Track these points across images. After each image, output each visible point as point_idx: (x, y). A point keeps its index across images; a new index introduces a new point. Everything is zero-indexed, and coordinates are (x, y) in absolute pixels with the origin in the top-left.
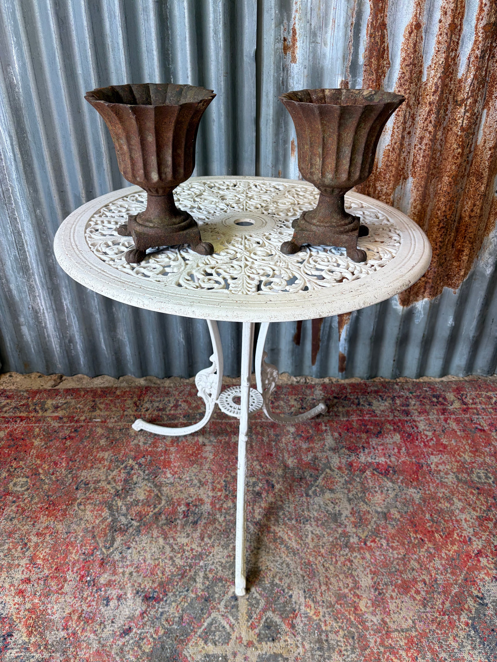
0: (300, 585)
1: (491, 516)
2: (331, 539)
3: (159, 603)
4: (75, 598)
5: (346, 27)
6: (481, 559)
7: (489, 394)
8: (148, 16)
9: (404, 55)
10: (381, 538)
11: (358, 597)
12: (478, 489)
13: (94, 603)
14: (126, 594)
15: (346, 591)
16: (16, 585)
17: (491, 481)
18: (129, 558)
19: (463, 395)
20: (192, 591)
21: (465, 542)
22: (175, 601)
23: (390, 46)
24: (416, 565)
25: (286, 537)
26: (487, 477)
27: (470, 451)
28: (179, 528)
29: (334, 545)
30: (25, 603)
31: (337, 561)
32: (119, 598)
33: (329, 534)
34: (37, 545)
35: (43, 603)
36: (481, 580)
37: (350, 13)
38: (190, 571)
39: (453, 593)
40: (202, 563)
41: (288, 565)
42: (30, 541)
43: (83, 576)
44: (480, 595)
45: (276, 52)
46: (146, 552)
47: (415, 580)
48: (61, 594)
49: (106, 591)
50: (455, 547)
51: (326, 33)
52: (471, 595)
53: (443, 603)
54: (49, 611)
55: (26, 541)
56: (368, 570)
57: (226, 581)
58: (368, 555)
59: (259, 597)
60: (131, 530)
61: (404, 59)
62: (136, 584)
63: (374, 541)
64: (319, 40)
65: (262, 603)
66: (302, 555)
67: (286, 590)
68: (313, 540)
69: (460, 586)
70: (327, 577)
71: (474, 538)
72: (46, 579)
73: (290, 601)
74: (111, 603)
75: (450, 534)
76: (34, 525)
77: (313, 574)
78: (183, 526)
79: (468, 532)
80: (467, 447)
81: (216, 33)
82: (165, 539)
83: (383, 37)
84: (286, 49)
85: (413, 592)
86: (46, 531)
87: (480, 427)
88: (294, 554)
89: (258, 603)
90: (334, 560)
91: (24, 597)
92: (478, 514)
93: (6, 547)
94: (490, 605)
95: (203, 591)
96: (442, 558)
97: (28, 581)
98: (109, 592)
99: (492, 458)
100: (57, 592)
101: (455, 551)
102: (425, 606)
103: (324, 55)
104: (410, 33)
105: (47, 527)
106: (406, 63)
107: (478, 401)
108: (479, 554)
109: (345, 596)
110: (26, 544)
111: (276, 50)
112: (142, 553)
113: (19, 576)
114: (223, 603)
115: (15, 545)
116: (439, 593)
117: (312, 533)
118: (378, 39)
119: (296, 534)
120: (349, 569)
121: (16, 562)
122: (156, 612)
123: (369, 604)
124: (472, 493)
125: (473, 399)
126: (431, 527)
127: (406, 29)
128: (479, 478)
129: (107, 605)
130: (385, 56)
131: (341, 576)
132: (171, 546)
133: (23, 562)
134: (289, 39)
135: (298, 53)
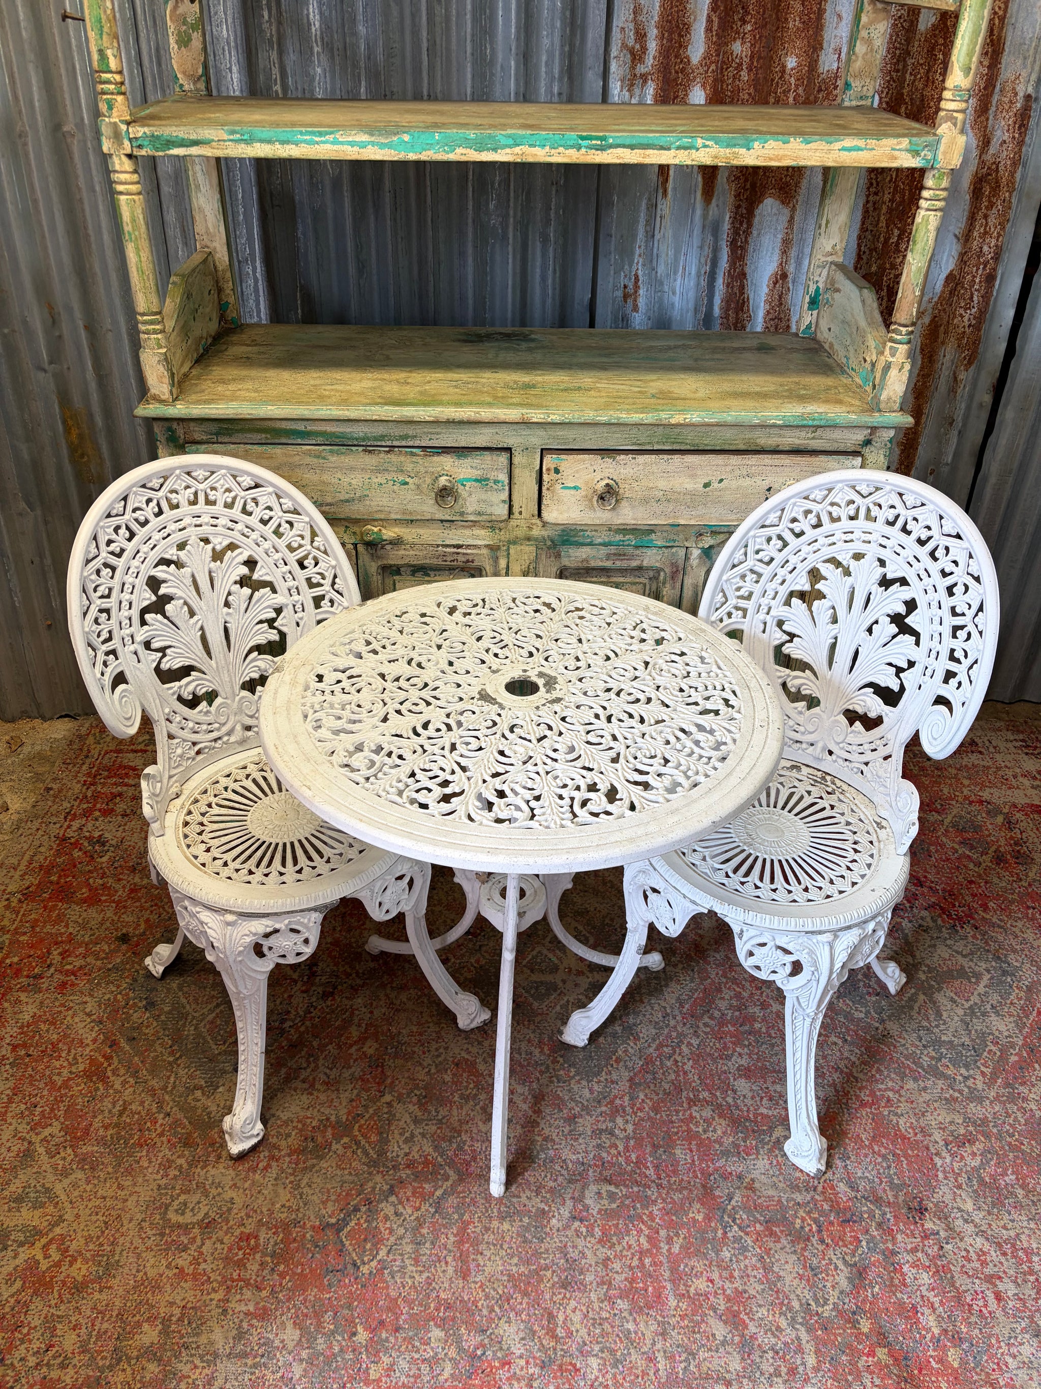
5: (698, 275)
8: (465, 262)
9: (768, 307)
23: (751, 297)
37: (703, 260)
45: (614, 300)
51: (675, 280)
61: (768, 313)
64: (666, 288)
81: (543, 279)
83: (742, 288)
84: (626, 297)
103: (673, 304)
104: (775, 283)
106: (771, 316)
118: (736, 290)
127: (770, 279)
130: (745, 308)
134: (631, 286)
135: (642, 302)
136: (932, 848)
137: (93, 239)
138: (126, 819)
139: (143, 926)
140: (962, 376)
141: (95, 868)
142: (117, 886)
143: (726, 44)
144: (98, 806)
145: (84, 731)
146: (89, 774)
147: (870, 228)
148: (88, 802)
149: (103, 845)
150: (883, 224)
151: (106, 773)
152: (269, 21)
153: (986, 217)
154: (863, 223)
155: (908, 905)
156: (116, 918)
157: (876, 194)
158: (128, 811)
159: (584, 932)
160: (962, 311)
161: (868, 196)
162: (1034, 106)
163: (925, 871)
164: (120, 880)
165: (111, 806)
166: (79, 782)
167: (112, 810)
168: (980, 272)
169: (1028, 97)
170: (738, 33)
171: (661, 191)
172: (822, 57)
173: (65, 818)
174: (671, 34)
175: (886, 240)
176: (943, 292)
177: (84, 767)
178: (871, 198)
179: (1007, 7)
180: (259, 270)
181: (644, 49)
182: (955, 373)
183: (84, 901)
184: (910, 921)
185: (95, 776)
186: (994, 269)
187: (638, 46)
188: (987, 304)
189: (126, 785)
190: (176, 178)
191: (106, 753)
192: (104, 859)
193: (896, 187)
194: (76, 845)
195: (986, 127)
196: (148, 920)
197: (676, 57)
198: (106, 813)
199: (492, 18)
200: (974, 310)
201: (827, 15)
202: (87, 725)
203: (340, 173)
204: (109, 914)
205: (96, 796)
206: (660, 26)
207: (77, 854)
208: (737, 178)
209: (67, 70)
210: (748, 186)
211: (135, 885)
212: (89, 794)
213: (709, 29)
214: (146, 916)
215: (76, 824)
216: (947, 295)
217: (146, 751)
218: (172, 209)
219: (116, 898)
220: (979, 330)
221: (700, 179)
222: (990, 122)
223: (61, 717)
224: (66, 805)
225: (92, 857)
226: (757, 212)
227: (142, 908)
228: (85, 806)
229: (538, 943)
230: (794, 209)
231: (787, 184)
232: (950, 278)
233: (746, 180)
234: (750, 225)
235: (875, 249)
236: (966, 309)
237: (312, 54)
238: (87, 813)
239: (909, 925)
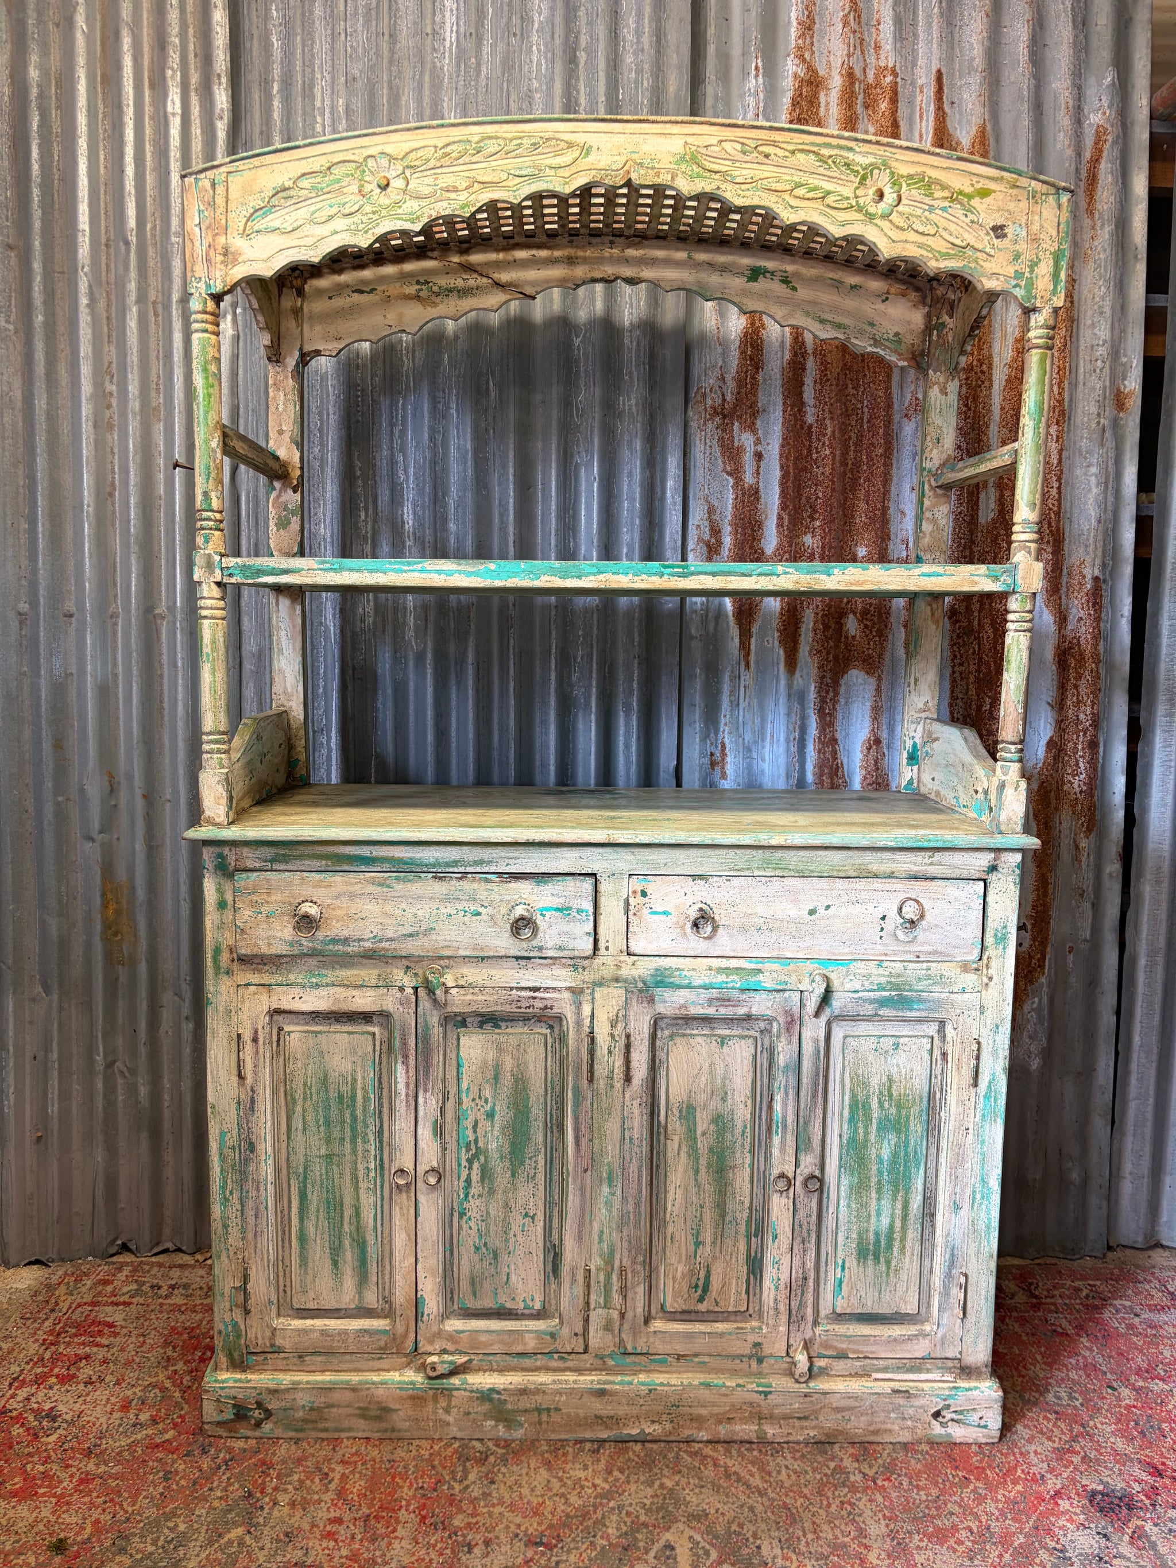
0: (773, 1534)
1: (1078, 1448)
2: (818, 1477)
3: (551, 1550)
4: (417, 1543)
5: (787, 741)
6: (1060, 1502)
7: (1077, 1284)
8: (547, 729)
9: (864, 772)
10: (899, 1475)
11: (866, 1547)
12: (1056, 1413)
13: (448, 1551)
14: (497, 1537)
15: (846, 1540)
16: (321, 1525)
17: (1077, 1403)
18: (495, 1494)
19: (1031, 1284)
20: (602, 1537)
21: (1034, 1480)
22: (577, 1548)
23: (845, 762)
24: (956, 1509)
25: (743, 1474)
26: (1071, 1398)
27: (1045, 1363)
28: (570, 1457)
29: (822, 1484)
30: (339, 1549)
31: (829, 1505)
32: (487, 1543)
33: (814, 1470)
34: (344, 1477)
35: (368, 1550)
36: (1060, 1528)
37: (791, 727)
38: (595, 1512)
39: (1016, 1544)
40: (612, 1504)
41: (751, 1509)
42: (333, 1470)
43: (424, 1518)
44: (1059, 1547)
45: (701, 767)
46: (520, 1486)
47: (955, 1528)
48: (396, 1538)
49: (464, 1536)
50: (1019, 1488)
51: (763, 747)
52: (1045, 1547)
53: (1000, 1556)
54: (379, 1560)
55: (326, 1470)
56: (880, 1515)
57: (654, 1526)
58: (879, 1498)
59: (708, 1547)
60: (492, 1459)
61: (865, 778)
62: (513, 1527)
63: (888, 1479)
64: (755, 755)
65: (714, 1555)
66: (772, 1495)
67: (751, 1540)
68: (789, 1476)
69: (1027, 1536)
70: (814, 1523)
71: (1049, 1476)
72: (367, 1518)
73: (759, 1553)
74: (476, 1550)
75: (1011, 1470)
76: (334, 1449)
77: (793, 1519)
78: (575, 1456)
79: (1039, 1467)
80: (1039, 1357)
81: (627, 746)
82: (549, 1470)
83: (834, 753)
84: (713, 764)
85: (952, 1542)
86: (356, 1458)
87: (1060, 1330)
88: (761, 1495)
89: (707, 1553)
90: (825, 1503)
91: (336, 1541)
92: (1056, 1445)
93: (296, 1477)
94: (1074, 1559)
95: (619, 1537)
96: (997, 1501)
97: (339, 1521)
98: (470, 1537)
99: (1081, 1372)
100: (388, 1536)
101: (1018, 1492)
102: (971, 1559)
103: (763, 771)
104: (869, 749)
105: (356, 1453)
107: (1056, 1293)
108: (1058, 1494)
109: (845, 1546)
110: (327, 1474)
111: (701, 766)
112: (515, 1488)
113: (322, 1514)
114: (652, 1554)
115: (310, 1476)
116: (994, 1544)
117: (787, 1467)
118: (828, 756)
119: (762, 1469)
120: (850, 1513)
121: (316, 1497)
122: (549, 1559)
123: (883, 1555)
124: (1045, 1418)
125: (1048, 1291)
126: (981, 1461)
127: (863, 745)
128: (1059, 1398)
129: (470, 1552)
130: (840, 773)
131: (837, 1522)
132: (561, 1479)
133: (328, 1497)
134: (718, 754)
135: (730, 769)
136: (1164, 1425)
137: (166, 712)
138: (90, 1387)
139: (88, 1530)
140: (1083, 843)
141: (38, 1451)
142: (63, 1475)
143: (798, 537)
144: (56, 1371)
145: (55, 1279)
146: (51, 1332)
147: (960, 696)
148: (44, 1366)
149: (54, 1420)
150: (972, 692)
151: (74, 1331)
152: (365, 521)
153: (1076, 687)
154: (952, 692)
155: (1147, 1502)
156: (53, 1519)
157: (961, 664)
158: (94, 1378)
159: (703, 1544)
160: (1070, 778)
161: (953, 667)
162: (1104, 587)
163: (1162, 1455)
164: (67, 1466)
165: (73, 1370)
166: (37, 1340)
167: (74, 1376)
168: (1081, 739)
169: (1096, 579)
170: (808, 527)
171: (743, 664)
172: (891, 547)
173: (11, 1385)
174: (744, 529)
175: (979, 708)
176: (1046, 757)
177: (47, 1324)
178: (957, 669)
179: (1060, 505)
180: (334, 740)
181: (720, 543)
182: (1075, 841)
183: (14, 1494)
184: (1156, 1525)
185: (59, 1334)
186: (1096, 736)
187: (713, 540)
188: (1095, 770)
189: (97, 1345)
190: (260, 655)
191: (79, 1306)
192: (52, 1439)
193: (980, 659)
194: (19, 1419)
195: (1060, 605)
196: (97, 1521)
197: (751, 548)
198: (63, 1380)
199: (575, 517)
200: (1082, 777)
201: (891, 511)
202: (60, 1273)
203: (425, 648)
204: (46, 1513)
205: (55, 1360)
206: (734, 524)
207: (17, 1430)
208: (819, 652)
209: (167, 561)
210: (831, 657)
211: (88, 1473)
212: (48, 1355)
213: (780, 525)
214: (95, 1516)
215: (23, 1393)
216: (1050, 760)
217: (129, 1304)
218: (251, 685)
219: (59, 1491)
220: (1092, 796)
221: (782, 652)
222: (1064, 601)
223: (30, 1263)
224: (15, 1369)
225: (36, 1436)
226: (842, 682)
227: (92, 1505)
228: (39, 1371)
229: (639, 1559)
230: (879, 679)
231: (870, 657)
232: (1051, 744)
233: (828, 653)
234: (836, 694)
235: (969, 716)
236: (1073, 776)
237: (404, 547)
238: (39, 1381)
239: (1156, 1529)
